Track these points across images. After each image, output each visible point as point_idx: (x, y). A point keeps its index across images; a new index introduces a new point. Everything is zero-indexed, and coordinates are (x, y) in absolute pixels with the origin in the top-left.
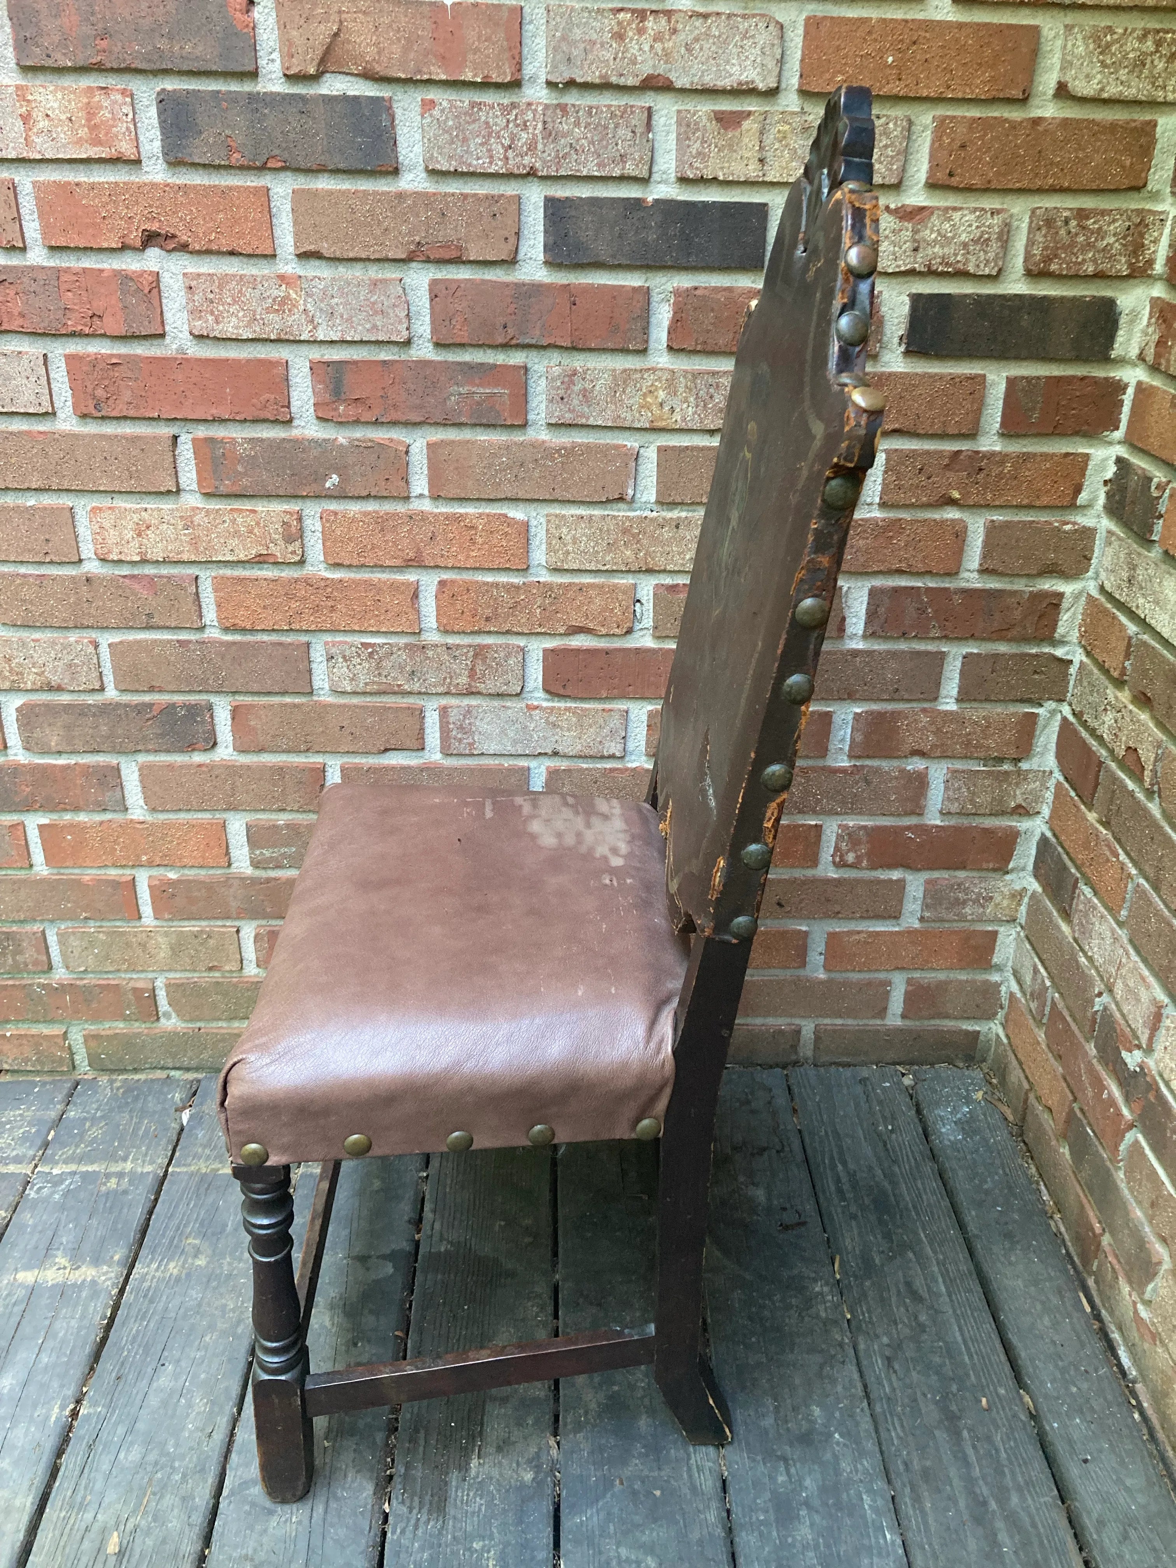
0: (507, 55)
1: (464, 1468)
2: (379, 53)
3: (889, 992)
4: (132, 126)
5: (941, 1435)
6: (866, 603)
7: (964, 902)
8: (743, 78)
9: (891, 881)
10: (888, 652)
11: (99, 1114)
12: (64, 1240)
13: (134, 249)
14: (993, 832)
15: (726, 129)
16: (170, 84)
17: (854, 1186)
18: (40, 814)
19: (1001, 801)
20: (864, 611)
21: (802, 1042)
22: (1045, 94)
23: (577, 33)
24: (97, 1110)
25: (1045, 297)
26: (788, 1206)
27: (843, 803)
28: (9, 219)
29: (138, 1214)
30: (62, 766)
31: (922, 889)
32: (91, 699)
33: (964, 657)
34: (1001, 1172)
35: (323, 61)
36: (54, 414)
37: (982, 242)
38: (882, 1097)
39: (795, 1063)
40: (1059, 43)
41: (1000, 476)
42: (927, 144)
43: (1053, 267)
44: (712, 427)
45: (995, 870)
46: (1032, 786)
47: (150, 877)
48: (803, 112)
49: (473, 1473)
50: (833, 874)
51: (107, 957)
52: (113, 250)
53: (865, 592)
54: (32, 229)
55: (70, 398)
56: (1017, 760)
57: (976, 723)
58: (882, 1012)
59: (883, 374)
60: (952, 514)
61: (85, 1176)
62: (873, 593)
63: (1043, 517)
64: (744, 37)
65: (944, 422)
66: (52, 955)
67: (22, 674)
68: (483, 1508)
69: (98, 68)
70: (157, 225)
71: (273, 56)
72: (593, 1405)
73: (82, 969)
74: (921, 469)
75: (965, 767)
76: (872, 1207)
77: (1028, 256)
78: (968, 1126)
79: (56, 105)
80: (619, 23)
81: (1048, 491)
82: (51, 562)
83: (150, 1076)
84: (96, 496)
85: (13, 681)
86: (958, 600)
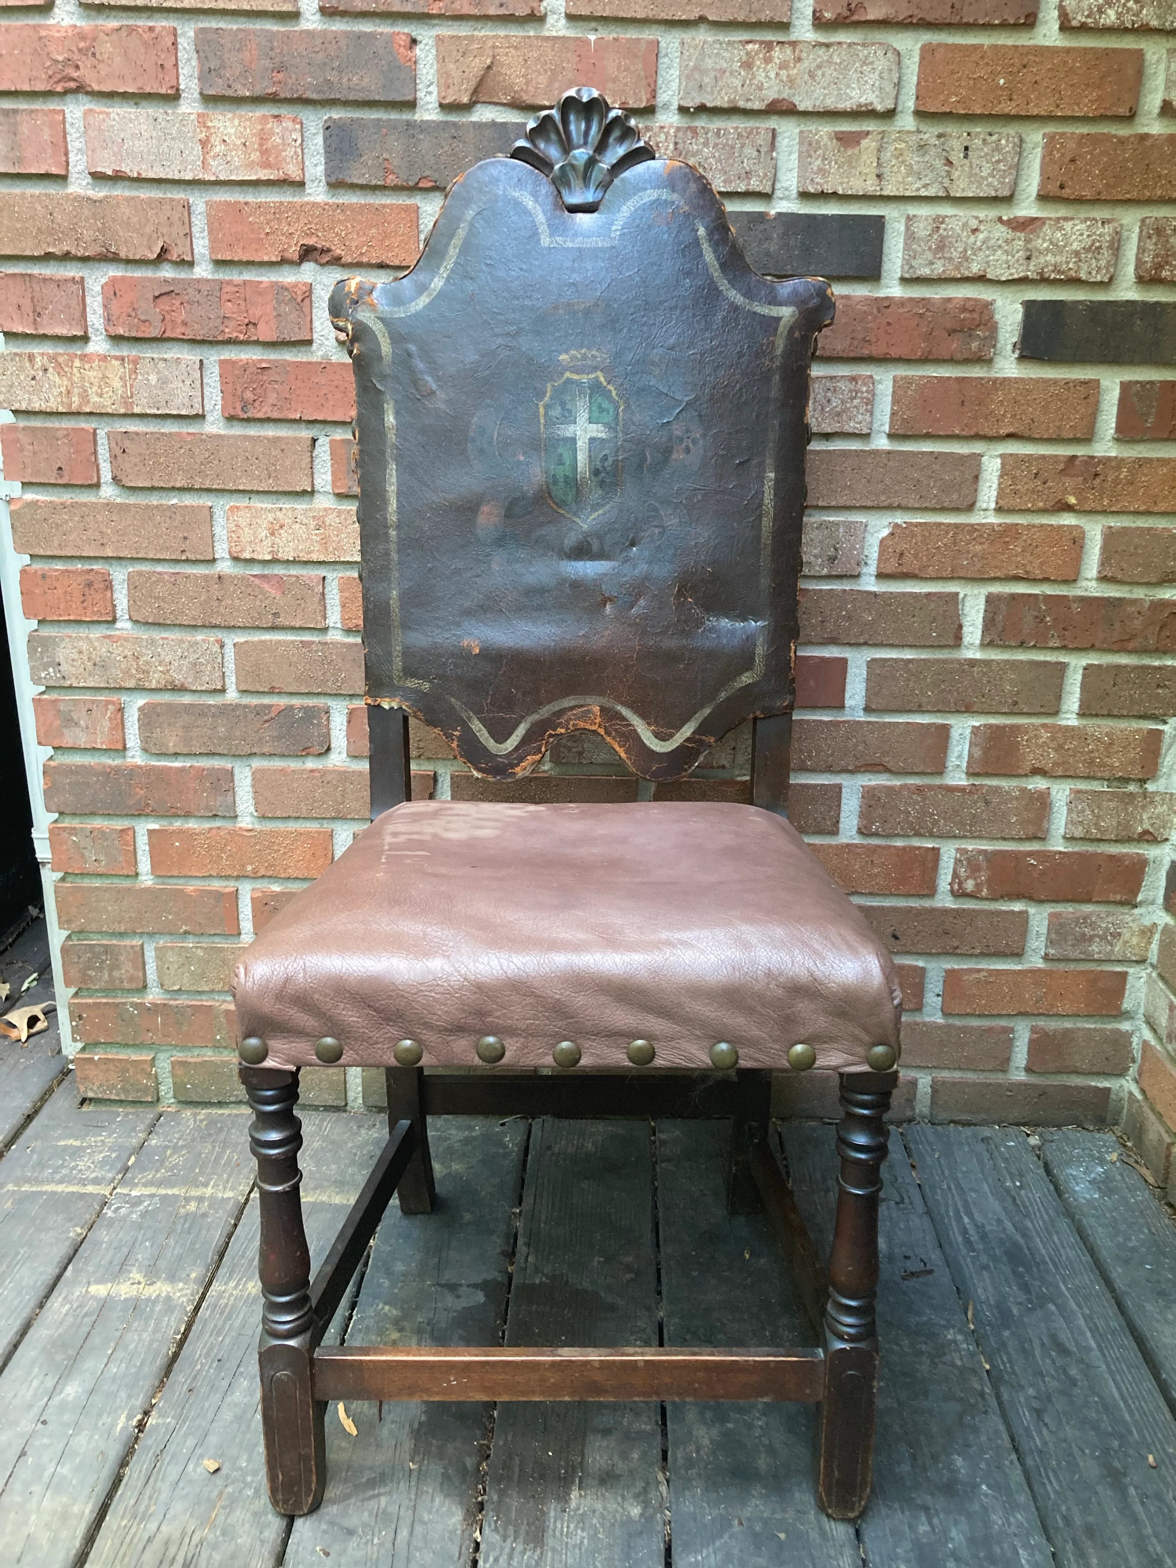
0: (644, 83)
1: (564, 1499)
2: (527, 83)
3: (1012, 1039)
4: (299, 150)
5: (1105, 1493)
6: (982, 611)
7: (1091, 939)
8: (862, 100)
9: (1013, 912)
10: (1006, 662)
11: (181, 1143)
12: (140, 1256)
13: (291, 263)
14: (1120, 860)
15: (846, 148)
16: (336, 114)
17: (984, 1236)
18: (151, 819)
19: (1127, 826)
20: (981, 620)
21: (918, 1096)
22: (1150, 113)
23: (709, 63)
24: (179, 1139)
25: (1157, 303)
26: (911, 1254)
27: (961, 824)
28: (181, 235)
29: (216, 1237)
30: (177, 768)
31: (1046, 923)
32: (211, 701)
33: (1085, 669)
34: (1146, 1231)
35: (475, 91)
36: (203, 417)
37: (1094, 250)
38: (1007, 1155)
39: (910, 1121)
40: (1162, 66)
41: (1116, 482)
42: (1038, 161)
43: (1164, 274)
44: (829, 431)
45: (1121, 903)
46: (1159, 810)
47: (253, 890)
48: (919, 131)
49: (573, 1504)
50: (950, 903)
51: (203, 975)
52: (271, 264)
53: (982, 600)
54: (201, 246)
55: (220, 402)
56: (1143, 781)
57: (1099, 740)
58: (1004, 1064)
59: (997, 379)
60: (1068, 520)
61: (164, 1198)
62: (990, 600)
63: (1160, 523)
64: (864, 63)
65: (1058, 427)
66: (148, 972)
67: (148, 672)
68: (586, 1541)
69: (273, 99)
70: (315, 240)
71: (431, 89)
72: (706, 1442)
73: (176, 988)
74: (1036, 474)
75: (1089, 788)
76: (1005, 1259)
77: (1139, 263)
78: (1105, 1185)
79: (232, 131)
80: (748, 54)
81: (1166, 497)
82: (187, 561)
83: (235, 1112)
84: (236, 496)
85: (139, 680)
86: (1076, 608)
